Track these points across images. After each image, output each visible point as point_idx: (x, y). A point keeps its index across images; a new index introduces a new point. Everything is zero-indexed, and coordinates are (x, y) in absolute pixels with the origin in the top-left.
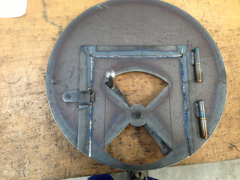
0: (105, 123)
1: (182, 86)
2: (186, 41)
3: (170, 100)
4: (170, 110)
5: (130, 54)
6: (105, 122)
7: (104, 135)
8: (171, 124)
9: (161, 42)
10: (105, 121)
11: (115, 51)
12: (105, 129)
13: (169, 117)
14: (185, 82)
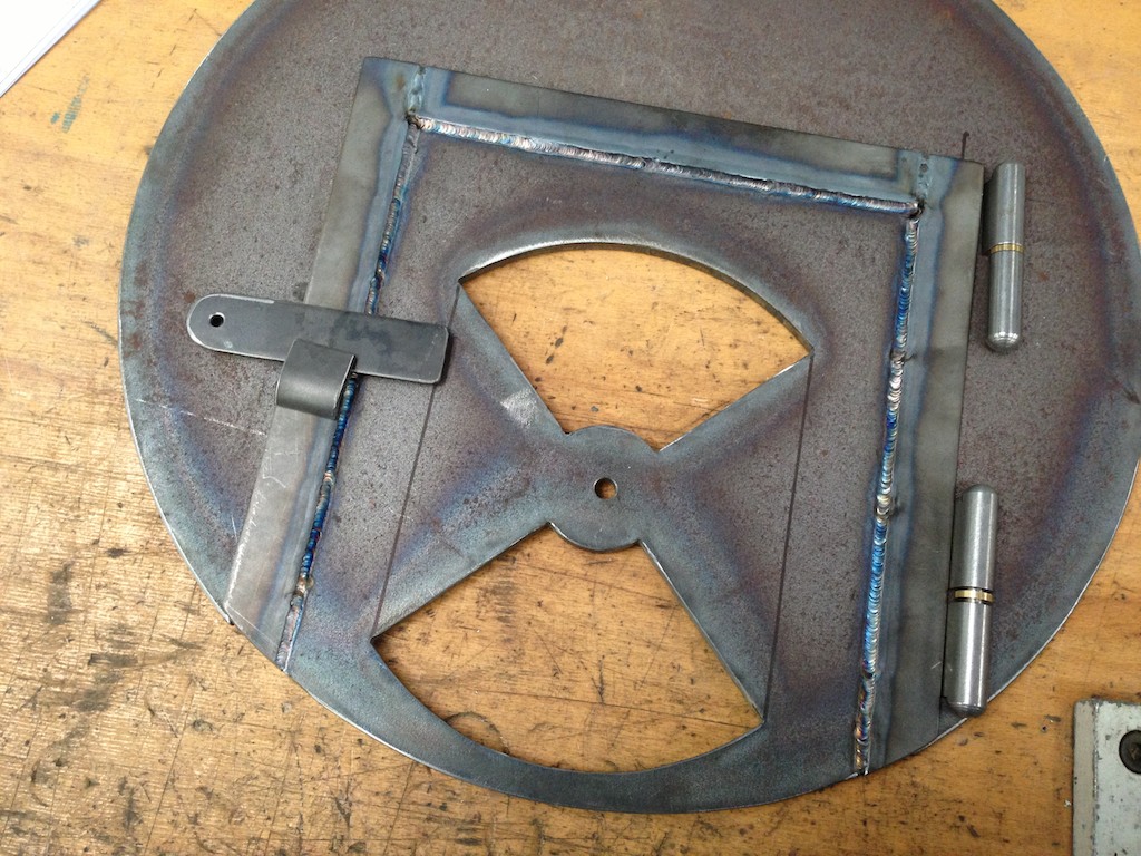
0: (408, 496)
1: (885, 373)
2: (957, 138)
3: (802, 435)
4: (794, 491)
5: (627, 148)
6: (409, 489)
7: (391, 562)
8: (783, 570)
9: (814, 120)
10: (410, 484)
11: (548, 118)
12: (402, 531)
13: (780, 531)
14: (908, 357)
